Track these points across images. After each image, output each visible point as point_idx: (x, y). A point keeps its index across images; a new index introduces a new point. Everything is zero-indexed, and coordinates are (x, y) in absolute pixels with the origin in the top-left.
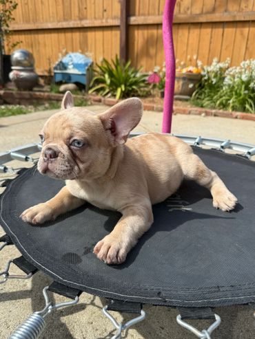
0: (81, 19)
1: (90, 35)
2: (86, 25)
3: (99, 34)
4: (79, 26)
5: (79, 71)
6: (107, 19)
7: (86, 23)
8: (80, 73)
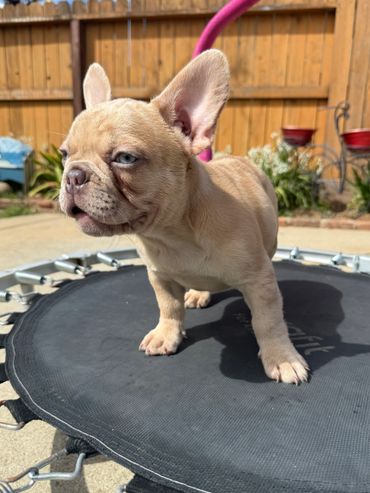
0: (10, 89)
1: (26, 111)
2: (19, 98)
3: (40, 111)
4: (8, 98)
5: (11, 163)
6: (52, 89)
7: (19, 95)
8: (13, 166)
